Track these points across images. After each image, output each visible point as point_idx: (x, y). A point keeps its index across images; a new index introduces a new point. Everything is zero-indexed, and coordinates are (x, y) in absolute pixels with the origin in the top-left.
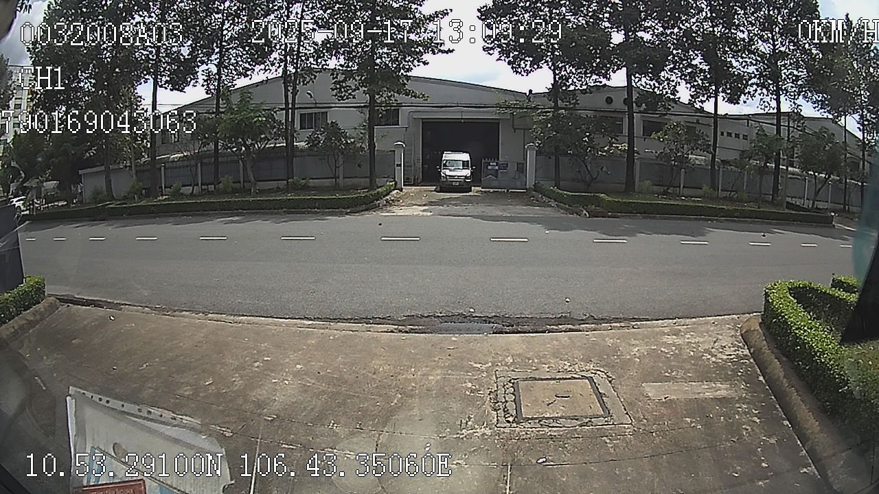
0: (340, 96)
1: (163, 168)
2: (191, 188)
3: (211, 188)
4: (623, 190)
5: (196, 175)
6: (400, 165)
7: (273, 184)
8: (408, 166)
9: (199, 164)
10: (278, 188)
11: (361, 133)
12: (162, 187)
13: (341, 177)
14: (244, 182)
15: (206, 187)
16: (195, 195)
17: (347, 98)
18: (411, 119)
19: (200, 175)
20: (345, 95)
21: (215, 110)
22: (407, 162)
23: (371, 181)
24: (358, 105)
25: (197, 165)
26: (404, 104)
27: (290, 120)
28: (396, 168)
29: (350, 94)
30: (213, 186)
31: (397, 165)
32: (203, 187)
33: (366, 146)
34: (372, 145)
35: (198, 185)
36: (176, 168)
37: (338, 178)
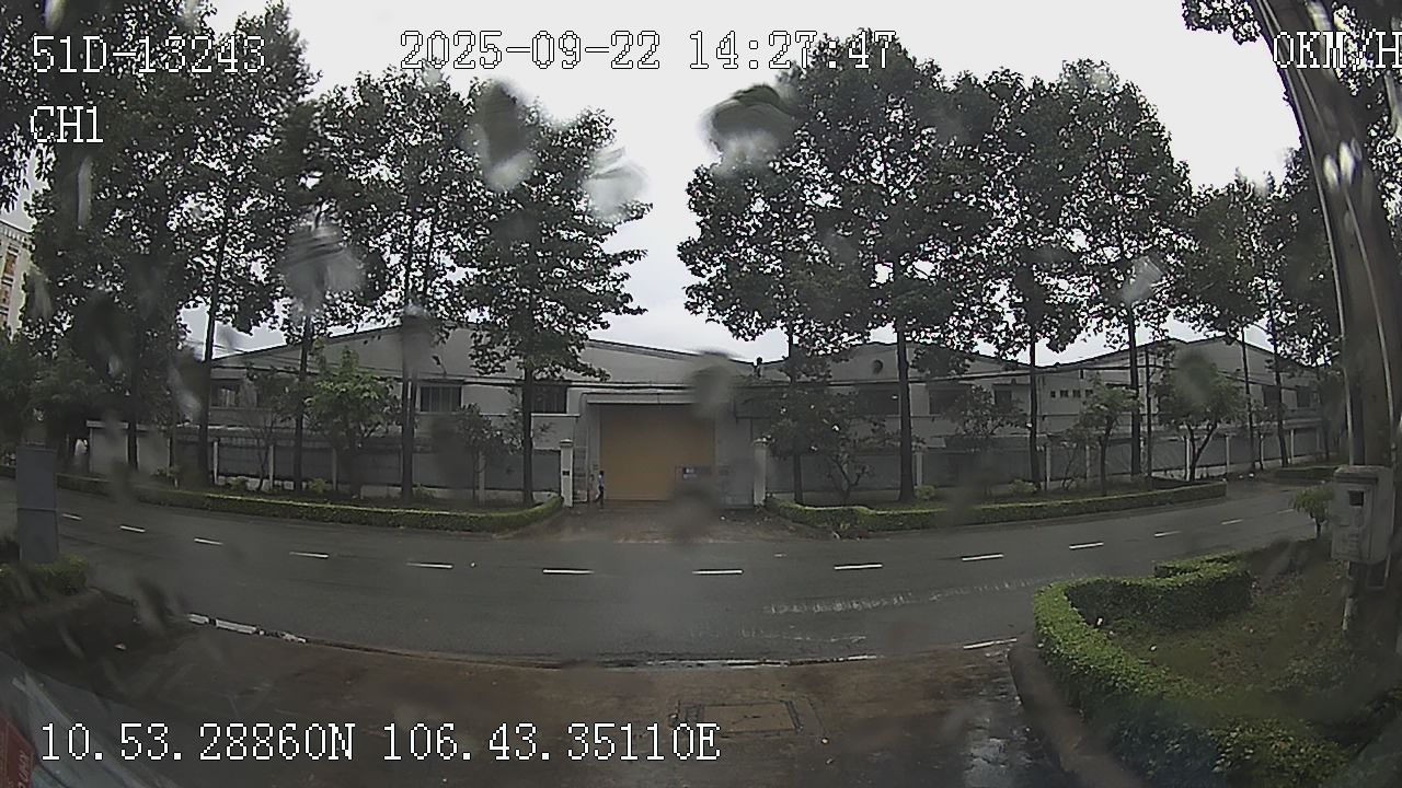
0: (483, 368)
1: (216, 444)
2: (259, 480)
3: (289, 485)
4: (897, 498)
5: (267, 461)
6: (568, 473)
7: (382, 491)
8: (580, 476)
9: (271, 447)
10: (389, 496)
11: (512, 424)
12: (213, 472)
13: (482, 487)
14: (337, 482)
15: (280, 483)
16: (263, 493)
17: (493, 371)
18: (584, 404)
19: (271, 462)
20: (489, 366)
21: (299, 368)
22: (578, 469)
23: (525, 495)
24: (508, 382)
25: (268, 448)
26: (574, 384)
27: (409, 397)
28: (563, 477)
29: (497, 365)
30: (292, 483)
31: (564, 473)
32: (276, 482)
33: (517, 443)
34: (527, 442)
35: (268, 478)
36: (236, 447)
37: (478, 488)
